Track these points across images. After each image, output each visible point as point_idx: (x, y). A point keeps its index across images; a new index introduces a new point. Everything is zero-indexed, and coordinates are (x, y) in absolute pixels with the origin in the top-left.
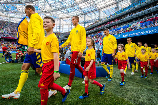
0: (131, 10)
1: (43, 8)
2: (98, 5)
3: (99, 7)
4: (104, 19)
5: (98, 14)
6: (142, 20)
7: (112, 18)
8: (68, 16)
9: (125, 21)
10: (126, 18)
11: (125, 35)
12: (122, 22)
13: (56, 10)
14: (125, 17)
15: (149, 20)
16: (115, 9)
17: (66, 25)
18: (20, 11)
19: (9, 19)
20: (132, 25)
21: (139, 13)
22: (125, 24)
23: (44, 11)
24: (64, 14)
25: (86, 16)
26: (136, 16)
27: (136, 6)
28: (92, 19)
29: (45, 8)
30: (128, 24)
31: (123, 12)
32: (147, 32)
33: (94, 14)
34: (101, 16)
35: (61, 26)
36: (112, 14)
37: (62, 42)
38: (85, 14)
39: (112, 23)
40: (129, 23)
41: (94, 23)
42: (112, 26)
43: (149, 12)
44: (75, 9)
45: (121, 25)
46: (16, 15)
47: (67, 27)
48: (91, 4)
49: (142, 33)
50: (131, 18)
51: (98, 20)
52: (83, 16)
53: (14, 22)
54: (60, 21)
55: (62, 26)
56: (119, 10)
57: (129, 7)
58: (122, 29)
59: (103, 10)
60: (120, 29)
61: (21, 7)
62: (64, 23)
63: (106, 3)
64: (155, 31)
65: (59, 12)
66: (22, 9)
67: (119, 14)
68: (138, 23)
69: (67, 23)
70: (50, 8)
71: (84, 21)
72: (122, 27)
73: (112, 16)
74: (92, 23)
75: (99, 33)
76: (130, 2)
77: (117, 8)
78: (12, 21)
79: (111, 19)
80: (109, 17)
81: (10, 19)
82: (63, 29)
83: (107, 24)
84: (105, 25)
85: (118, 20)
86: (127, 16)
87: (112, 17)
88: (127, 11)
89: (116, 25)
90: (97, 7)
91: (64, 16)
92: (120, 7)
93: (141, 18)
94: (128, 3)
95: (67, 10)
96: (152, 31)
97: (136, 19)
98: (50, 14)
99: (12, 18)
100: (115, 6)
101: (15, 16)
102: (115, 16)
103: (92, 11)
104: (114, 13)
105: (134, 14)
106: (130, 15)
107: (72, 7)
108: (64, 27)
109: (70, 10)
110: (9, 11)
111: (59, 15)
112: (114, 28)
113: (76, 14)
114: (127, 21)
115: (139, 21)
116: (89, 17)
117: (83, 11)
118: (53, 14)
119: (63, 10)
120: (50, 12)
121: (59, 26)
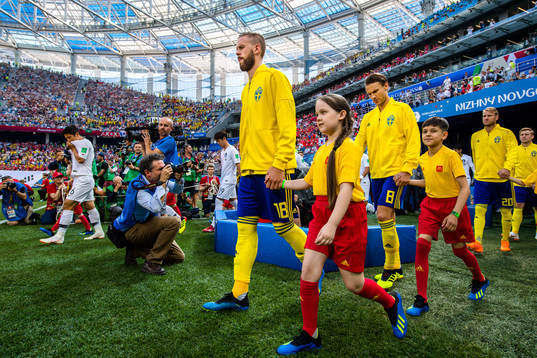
0: (480, 10)
1: (144, 10)
4: (380, 46)
5: (354, 26)
6: (521, 45)
7: (408, 43)
9: (458, 50)
10: (461, 40)
11: (463, 105)
12: (448, 55)
13: (196, 16)
14: (458, 37)
16: (420, 8)
17: (234, 71)
18: (55, 21)
19: (11, 53)
20: (486, 65)
21: (508, 22)
22: (457, 63)
23: (148, 20)
24: (229, 32)
25: (312, 36)
26: (501, 34)
28: (333, 49)
29: (153, 11)
30: (470, 62)
31: (449, 20)
33: (341, 29)
34: (366, 35)
35: (217, 76)
36: (408, 26)
38: (305, 29)
40: (474, 60)
41: (342, 64)
42: (409, 73)
44: (266, 12)
45: (446, 66)
46: (41, 39)
47: (241, 79)
49: (526, 93)
50: (480, 41)
51: (355, 51)
52: (301, 36)
53: (34, 66)
54: (212, 57)
55: (222, 79)
56: (435, 11)
58: (447, 82)
59: (373, 12)
60: (440, 83)
61: (59, 7)
62: (230, 64)
65: (206, 25)
66: (63, 13)
67: (434, 27)
68: (506, 58)
70: (173, 8)
71: (303, 54)
72: (449, 76)
73: (408, 33)
74: (333, 65)
75: (363, 100)
77: (427, 3)
78: (24, 64)
79: (405, 46)
80: (398, 37)
81: (17, 55)
82: (223, 88)
83: (390, 64)
84: (385, 70)
85: (433, 47)
86: (466, 33)
87: (408, 39)
88: (465, 12)
89: (427, 67)
90: (351, 4)
91: (228, 37)
93: (519, 41)
95: (237, 16)
97: (501, 42)
98: (171, 33)
99: (23, 52)
101: (38, 44)
102: (421, 33)
104: (414, 24)
105: (493, 25)
106: (476, 29)
107: (256, 3)
108: (227, 79)
109: (248, 15)
110: (11, 23)
111: (208, 36)
112: (420, 80)
113: (273, 30)
114: (465, 52)
115: (512, 50)
116: (322, 42)
117: (299, 18)
118: (185, 31)
119: (224, 16)
120: (172, 23)
121: (209, 76)
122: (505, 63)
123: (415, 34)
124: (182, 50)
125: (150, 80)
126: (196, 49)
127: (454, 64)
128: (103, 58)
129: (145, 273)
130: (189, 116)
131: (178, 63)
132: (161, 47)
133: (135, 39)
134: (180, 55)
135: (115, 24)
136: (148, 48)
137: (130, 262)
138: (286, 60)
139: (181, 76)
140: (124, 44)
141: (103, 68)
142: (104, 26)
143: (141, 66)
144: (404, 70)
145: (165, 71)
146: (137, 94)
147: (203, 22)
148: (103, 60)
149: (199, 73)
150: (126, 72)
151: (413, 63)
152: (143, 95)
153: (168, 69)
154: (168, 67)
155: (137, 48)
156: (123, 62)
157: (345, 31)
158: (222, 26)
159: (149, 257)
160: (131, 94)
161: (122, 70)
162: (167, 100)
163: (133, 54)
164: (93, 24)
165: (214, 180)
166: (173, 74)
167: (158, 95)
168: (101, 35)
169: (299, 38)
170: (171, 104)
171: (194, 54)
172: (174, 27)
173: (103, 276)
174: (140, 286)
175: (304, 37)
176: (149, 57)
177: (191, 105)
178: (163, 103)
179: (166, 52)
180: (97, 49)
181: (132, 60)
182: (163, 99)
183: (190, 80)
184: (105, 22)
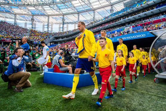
0: (124, 14)
2: (93, 5)
3: (94, 7)
4: (99, 20)
5: (92, 14)
6: (134, 24)
7: (106, 20)
9: (119, 24)
13: (43, 4)
14: (119, 20)
15: (139, 25)
16: (110, 11)
17: (55, 23)
20: (125, 28)
21: (131, 18)
22: (118, 27)
23: (26, 3)
24: (54, 11)
25: (80, 15)
26: (129, 21)
27: (129, 11)
28: (86, 20)
29: (28, 1)
31: (117, 16)
32: (138, 36)
33: (89, 14)
34: (96, 17)
35: (50, 24)
36: (107, 16)
37: (51, 44)
38: (79, 13)
40: (123, 27)
41: (89, 24)
42: (107, 29)
43: (140, 17)
44: (66, 6)
47: (58, 26)
48: (86, 2)
49: (133, 37)
50: (124, 22)
51: (92, 21)
52: (77, 15)
54: (48, 18)
55: (52, 25)
56: (114, 13)
57: (123, 10)
58: (116, 32)
59: (98, 11)
60: (114, 32)
62: (54, 21)
63: (100, 4)
64: (144, 35)
65: (47, 8)
67: (113, 17)
68: (130, 27)
69: (58, 22)
70: (35, 1)
71: (77, 20)
72: (116, 31)
73: (107, 18)
76: (123, 6)
77: (112, 10)
80: (104, 19)
82: (52, 28)
83: (102, 26)
84: (100, 27)
85: (113, 22)
86: (121, 19)
87: (107, 19)
88: (121, 14)
89: (111, 28)
90: (91, 7)
91: (54, 12)
92: (114, 10)
93: (133, 23)
94: (122, 7)
95: (57, 6)
96: (142, 36)
97: (129, 23)
98: (34, 9)
100: (110, 8)
102: (110, 18)
103: (87, 11)
104: (108, 15)
105: (127, 19)
106: (123, 19)
107: (63, 3)
108: (53, 26)
109: (61, 6)
111: (47, 11)
112: (109, 31)
113: (69, 12)
115: (131, 25)
116: (83, 17)
117: (77, 9)
118: (39, 9)
119: (53, 6)
120: (35, 6)
121: (47, 24)
122: (130, 28)
124: (38, 15)
125: (26, 24)
126: (43, 15)
128: (8, 14)
130: (40, 36)
131: (36, 19)
132: (30, 13)
133: (20, 9)
134: (37, 16)
135: (13, 3)
136: (26, 13)
138: (72, 21)
139: (37, 23)
140: (16, 10)
141: (7, 18)
142: (9, 3)
143: (22, 18)
144: (105, 28)
145: (31, 21)
146: (20, 28)
147: (46, 7)
148: (8, 15)
149: (44, 23)
150: (17, 20)
151: (108, 26)
152: (23, 28)
153: (32, 20)
154: (33, 20)
155: (21, 12)
156: (15, 17)
158: (52, 9)
159: (17, 86)
160: (18, 28)
161: (15, 19)
162: (32, 31)
163: (19, 14)
164: (4, 2)
166: (34, 22)
167: (28, 29)
168: (7, 6)
169: (76, 15)
170: (33, 32)
171: (42, 16)
172: (35, 7)
176: (26, 16)
177: (40, 33)
178: (30, 32)
179: (32, 15)
180: (5, 11)
181: (19, 16)
182: (30, 30)
183: (40, 25)
184: (9, 2)
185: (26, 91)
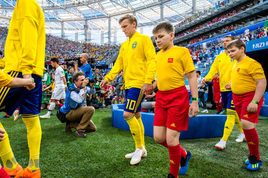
4: (206, 11)
7: (222, 9)
8: (125, 9)
9: (253, 13)
10: (256, 6)
11: (257, 45)
12: (248, 15)
14: (254, 5)
22: (253, 20)
23: (76, 2)
24: (119, 7)
25: (165, 7)
28: (177, 14)
30: (261, 20)
34: (196, 6)
35: (112, 31)
38: (162, 3)
39: (223, 20)
40: (264, 18)
41: (182, 22)
42: (224, 26)
45: (246, 22)
51: (190, 15)
52: (159, 7)
54: (110, 21)
55: (115, 32)
58: (247, 32)
60: (243, 32)
65: (106, 4)
71: (160, 18)
72: (248, 28)
73: (223, 4)
74: (178, 23)
75: (195, 43)
79: (221, 11)
80: (217, 6)
82: (115, 38)
83: (212, 22)
84: (208, 26)
85: (238, 11)
86: (259, 2)
87: (223, 7)
89: (234, 23)
91: (118, 9)
98: (87, 8)
102: (231, 3)
108: (117, 33)
110: (8, 6)
111: (108, 9)
112: (230, 31)
113: (143, 5)
114: (258, 14)
116: (171, 10)
118: (95, 7)
120: (88, 3)
121: (108, 31)
123: (227, 4)
124: (94, 18)
125: (77, 34)
126: (101, 17)
127: (251, 21)
128: (53, 23)
129: (76, 136)
130: (97, 53)
131: (91, 25)
132: (82, 17)
133: (69, 12)
134: (92, 20)
135: (59, 5)
136: (76, 17)
137: (68, 130)
138: (150, 21)
139: (93, 32)
140: (63, 15)
141: (52, 29)
142: (53, 7)
143: (72, 27)
144: (220, 25)
145: (84, 29)
146: (70, 41)
147: (104, 2)
148: (53, 24)
149: (102, 30)
150: (64, 30)
151: (225, 21)
152: (73, 42)
154: (86, 27)
155: (70, 17)
156: (63, 25)
157: (184, 4)
158: (114, 4)
159: (78, 128)
160: (67, 42)
161: (62, 29)
162: (85, 45)
163: (67, 21)
164: (48, 5)
165: (111, 88)
166: (89, 31)
167: (80, 42)
168: (52, 11)
169: (158, 9)
170: (87, 47)
171: (99, 19)
172: (89, 6)
173: (55, 137)
174: (74, 143)
175: (161, 8)
176: (76, 22)
177: (98, 47)
178: (83, 47)
179: (85, 19)
180: (50, 19)
181: (67, 24)
182: (83, 44)
183: (97, 34)
184: (54, 4)
185: (91, 137)
